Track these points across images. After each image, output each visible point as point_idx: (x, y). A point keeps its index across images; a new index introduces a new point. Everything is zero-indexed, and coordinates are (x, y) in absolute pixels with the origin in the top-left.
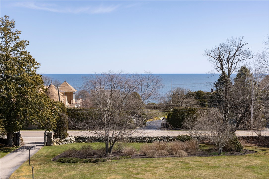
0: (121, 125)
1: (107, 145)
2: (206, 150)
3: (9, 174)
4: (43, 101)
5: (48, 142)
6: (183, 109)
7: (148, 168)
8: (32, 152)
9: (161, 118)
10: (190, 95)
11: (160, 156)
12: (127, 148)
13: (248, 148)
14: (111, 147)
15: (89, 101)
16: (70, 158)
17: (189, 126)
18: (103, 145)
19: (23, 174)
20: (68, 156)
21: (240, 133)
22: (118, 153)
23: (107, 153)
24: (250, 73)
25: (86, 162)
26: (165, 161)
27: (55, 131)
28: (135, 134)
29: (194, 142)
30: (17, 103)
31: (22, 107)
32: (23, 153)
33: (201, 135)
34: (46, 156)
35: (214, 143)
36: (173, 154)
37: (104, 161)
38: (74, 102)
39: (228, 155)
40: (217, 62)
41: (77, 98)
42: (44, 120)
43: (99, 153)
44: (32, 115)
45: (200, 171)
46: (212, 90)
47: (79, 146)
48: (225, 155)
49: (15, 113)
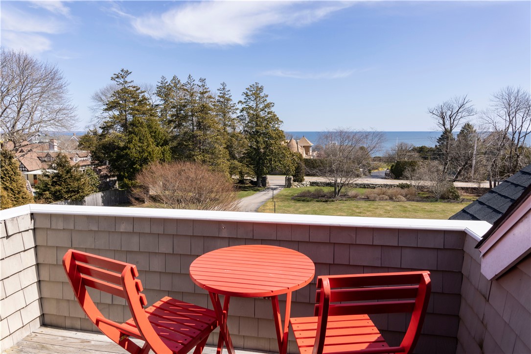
0: (348, 173)
1: (335, 189)
2: (424, 197)
3: (258, 207)
4: (284, 151)
5: (288, 185)
6: (406, 161)
7: (369, 209)
8: (275, 192)
9: (385, 169)
10: (414, 150)
11: (381, 199)
12: (352, 192)
13: (466, 197)
14: (339, 191)
15: (323, 153)
16: (305, 198)
17: (409, 176)
18: (333, 189)
19: (268, 208)
20: (304, 196)
21: (458, 184)
22: (345, 195)
23: (335, 195)
24: (474, 129)
25: (317, 201)
26: (386, 204)
27: (294, 176)
28: (360, 181)
29: (414, 190)
30: (265, 152)
31: (268, 156)
32: (269, 192)
33: (420, 184)
34: (286, 196)
35: (432, 192)
36: (392, 199)
37: (333, 201)
38: (311, 154)
39: (445, 202)
40: (439, 118)
41: (313, 151)
42: (285, 167)
43: (328, 195)
44: (276, 162)
45: (416, 214)
46: (436, 146)
47: (313, 189)
48: (442, 202)
49: (263, 160)
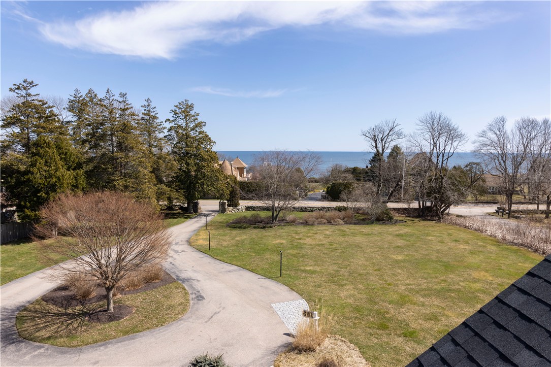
0: (286, 196)
1: (273, 214)
2: (361, 220)
3: (189, 237)
4: (218, 174)
5: (222, 210)
6: (341, 183)
7: (309, 234)
8: (209, 218)
9: (321, 191)
10: (347, 171)
11: (320, 223)
12: (290, 217)
13: (398, 218)
14: (277, 216)
15: (258, 175)
16: (241, 224)
17: (346, 198)
18: (270, 214)
19: (201, 237)
20: (240, 223)
21: (391, 205)
22: (282, 220)
23: (273, 221)
24: (402, 151)
25: (255, 228)
26: (324, 228)
27: (228, 201)
28: (298, 204)
29: (350, 212)
30: (196, 176)
31: (200, 179)
32: (201, 219)
33: (356, 206)
34: (220, 223)
35: (368, 214)
36: (331, 223)
37: (271, 227)
38: (245, 176)
39: (380, 224)
40: (372, 141)
41: (248, 172)
42: (219, 191)
43: (266, 220)
44: (208, 187)
45: (355, 238)
46: (367, 167)
47: (249, 214)
48: (378, 224)
49: (194, 185)
